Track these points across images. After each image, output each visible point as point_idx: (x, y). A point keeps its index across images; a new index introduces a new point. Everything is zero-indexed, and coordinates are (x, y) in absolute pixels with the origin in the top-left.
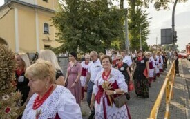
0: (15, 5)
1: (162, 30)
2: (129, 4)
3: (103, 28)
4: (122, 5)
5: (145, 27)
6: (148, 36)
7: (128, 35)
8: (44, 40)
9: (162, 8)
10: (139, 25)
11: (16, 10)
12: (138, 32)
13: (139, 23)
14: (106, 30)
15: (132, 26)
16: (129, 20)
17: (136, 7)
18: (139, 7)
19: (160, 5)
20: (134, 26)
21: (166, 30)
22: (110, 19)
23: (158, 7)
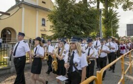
0: (23, 6)
1: (127, 25)
2: (104, 5)
3: (83, 23)
4: (98, 6)
5: (116, 23)
6: (118, 30)
8: (41, 30)
9: (128, 9)
11: (23, 9)
13: (111, 20)
14: (85, 24)
15: (105, 22)
16: (103, 17)
17: (109, 8)
18: (111, 8)
19: (127, 7)
20: (107, 22)
21: (130, 25)
23: (126, 8)
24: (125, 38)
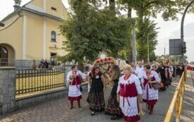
0: (24, 13)
1: (170, 40)
2: (137, 13)
3: (110, 38)
4: (129, 15)
5: (153, 37)
6: (156, 47)
7: (135, 45)
8: (50, 48)
9: (170, 18)
10: (146, 35)
11: (25, 17)
12: (146, 42)
13: (147, 33)
15: (139, 36)
16: (137, 29)
17: (144, 17)
18: (147, 17)
19: (168, 16)
20: (141, 36)
21: (175, 40)
22: (118, 28)
23: (167, 18)
24: (163, 58)
